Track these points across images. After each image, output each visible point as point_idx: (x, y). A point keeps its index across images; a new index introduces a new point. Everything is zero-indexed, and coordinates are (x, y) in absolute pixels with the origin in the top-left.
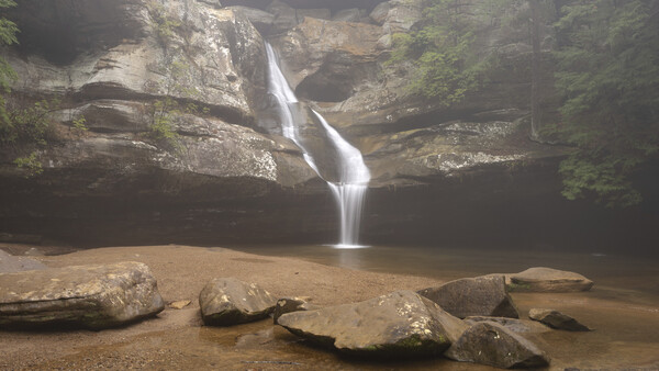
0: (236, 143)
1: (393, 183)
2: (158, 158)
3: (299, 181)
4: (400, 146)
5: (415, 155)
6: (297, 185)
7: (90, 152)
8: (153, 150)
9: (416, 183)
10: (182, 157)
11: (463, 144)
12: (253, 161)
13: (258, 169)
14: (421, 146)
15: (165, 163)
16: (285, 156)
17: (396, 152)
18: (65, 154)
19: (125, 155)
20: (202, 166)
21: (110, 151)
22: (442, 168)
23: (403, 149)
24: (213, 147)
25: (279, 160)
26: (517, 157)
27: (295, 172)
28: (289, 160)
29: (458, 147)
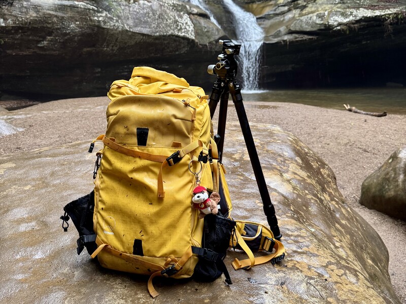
0: (161, 5)
1: (286, 38)
2: (98, 17)
3: (212, 39)
4: (286, 8)
5: (301, 15)
6: (210, 43)
7: (37, 12)
8: (93, 10)
9: (306, 37)
10: (119, 17)
11: (344, 3)
12: (176, 22)
13: (181, 29)
14: (305, 7)
15: (105, 22)
16: (198, 18)
17: (283, 13)
18: (14, 13)
19: (69, 14)
20: (136, 26)
21: (56, 11)
22: (331, 22)
23: (289, 10)
24: (143, 9)
25: (194, 21)
26: (392, 11)
27: (208, 32)
28: (202, 21)
29: (339, 5)
